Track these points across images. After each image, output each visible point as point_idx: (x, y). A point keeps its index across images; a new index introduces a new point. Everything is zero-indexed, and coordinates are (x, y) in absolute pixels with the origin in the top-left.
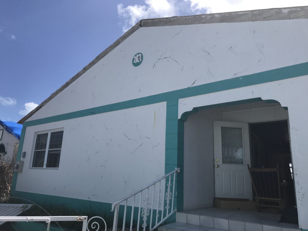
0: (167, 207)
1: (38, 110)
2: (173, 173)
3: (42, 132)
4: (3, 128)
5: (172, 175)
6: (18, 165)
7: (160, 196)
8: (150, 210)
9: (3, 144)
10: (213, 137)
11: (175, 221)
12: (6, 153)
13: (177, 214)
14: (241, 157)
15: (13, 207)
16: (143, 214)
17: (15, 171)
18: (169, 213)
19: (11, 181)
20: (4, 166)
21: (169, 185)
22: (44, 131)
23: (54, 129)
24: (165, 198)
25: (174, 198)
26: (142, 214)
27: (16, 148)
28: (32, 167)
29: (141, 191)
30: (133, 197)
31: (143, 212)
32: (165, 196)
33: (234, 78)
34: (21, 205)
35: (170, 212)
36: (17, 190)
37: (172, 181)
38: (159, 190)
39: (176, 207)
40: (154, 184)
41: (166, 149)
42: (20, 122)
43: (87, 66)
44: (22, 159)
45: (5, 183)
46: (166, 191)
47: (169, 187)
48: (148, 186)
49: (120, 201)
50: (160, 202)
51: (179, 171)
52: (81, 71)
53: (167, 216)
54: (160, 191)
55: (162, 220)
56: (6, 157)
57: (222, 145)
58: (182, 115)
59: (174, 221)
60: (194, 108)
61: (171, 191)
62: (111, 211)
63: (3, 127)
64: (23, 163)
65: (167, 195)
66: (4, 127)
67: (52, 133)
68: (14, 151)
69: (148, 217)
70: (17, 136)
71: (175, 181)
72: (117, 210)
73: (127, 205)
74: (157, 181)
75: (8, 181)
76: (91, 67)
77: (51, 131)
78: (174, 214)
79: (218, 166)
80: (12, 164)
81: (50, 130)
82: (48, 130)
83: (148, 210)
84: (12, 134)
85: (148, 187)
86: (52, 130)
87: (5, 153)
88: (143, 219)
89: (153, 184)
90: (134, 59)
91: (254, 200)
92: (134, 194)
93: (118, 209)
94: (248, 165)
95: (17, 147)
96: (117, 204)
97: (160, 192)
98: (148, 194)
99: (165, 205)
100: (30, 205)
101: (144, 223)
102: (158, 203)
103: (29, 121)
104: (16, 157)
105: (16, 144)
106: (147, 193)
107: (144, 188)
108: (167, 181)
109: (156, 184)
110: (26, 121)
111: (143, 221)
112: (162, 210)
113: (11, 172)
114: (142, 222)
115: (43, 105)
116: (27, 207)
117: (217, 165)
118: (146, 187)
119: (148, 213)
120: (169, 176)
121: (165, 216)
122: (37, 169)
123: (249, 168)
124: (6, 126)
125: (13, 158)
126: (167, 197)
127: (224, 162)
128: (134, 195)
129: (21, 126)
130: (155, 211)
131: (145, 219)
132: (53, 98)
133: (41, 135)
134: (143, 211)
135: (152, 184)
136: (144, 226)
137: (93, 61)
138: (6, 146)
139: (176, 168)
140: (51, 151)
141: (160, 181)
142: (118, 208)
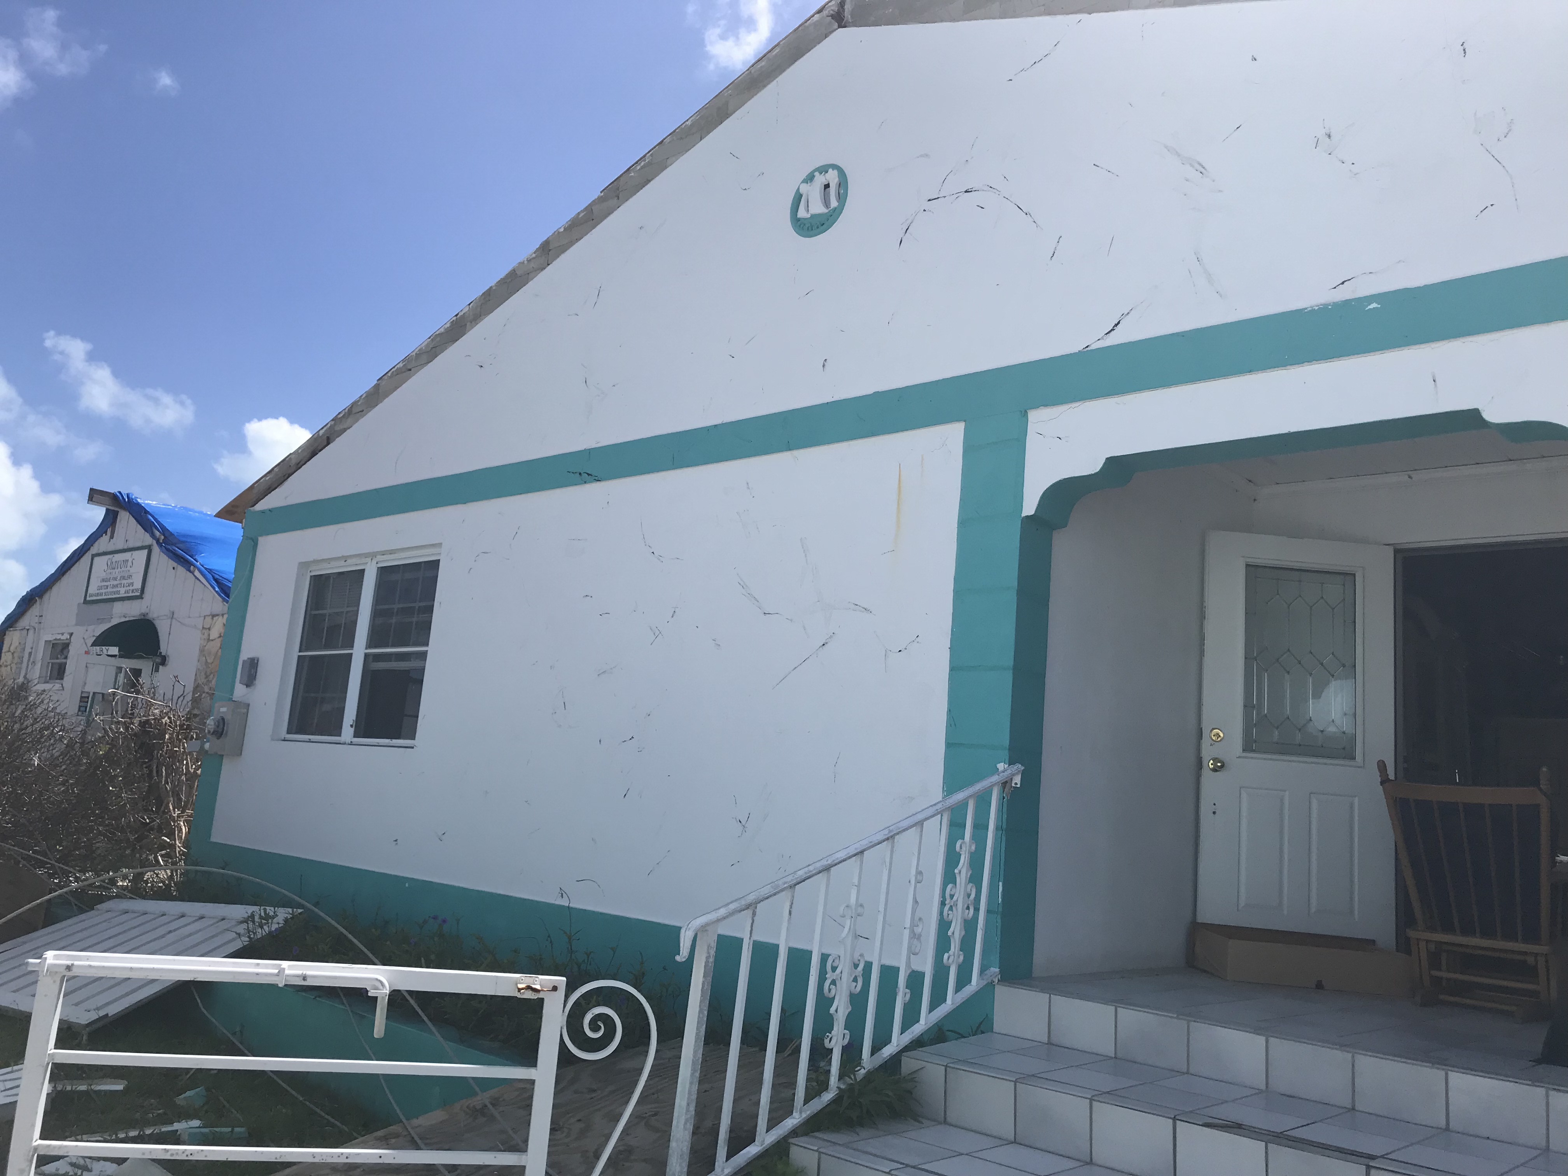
0: (953, 957)
1: (314, 454)
2: (988, 791)
3: (333, 564)
4: (148, 540)
5: (983, 800)
6: (223, 719)
7: (916, 902)
8: (868, 966)
9: (150, 616)
10: (1202, 617)
11: (991, 1030)
12: (164, 661)
13: (1002, 993)
14: (1345, 725)
15: (202, 918)
16: (834, 982)
17: (207, 746)
18: (958, 988)
19: (189, 795)
20: (158, 720)
21: (966, 845)
22: (345, 558)
23: (392, 552)
24: (941, 913)
25: (989, 912)
26: (827, 984)
27: (209, 640)
28: (289, 732)
29: (827, 869)
30: (785, 897)
31: (830, 976)
32: (943, 904)
33: (1335, 304)
34: (239, 911)
35: (963, 980)
36: (217, 837)
37: (980, 827)
38: (913, 872)
39: (995, 958)
40: (890, 838)
41: (954, 669)
42: (230, 512)
43: (557, 235)
44: (240, 691)
45: (161, 802)
46: (949, 878)
47: (964, 860)
48: (858, 847)
49: (722, 912)
50: (918, 930)
51: (1017, 780)
52: (529, 261)
53: (951, 1001)
54: (919, 873)
55: (925, 1021)
56: (163, 679)
57: (1249, 659)
58: (1044, 493)
59: (983, 1027)
60: (1110, 461)
61: (975, 879)
62: (678, 958)
63: (147, 535)
64: (243, 709)
65: (952, 896)
66: (153, 536)
67: (383, 571)
68: (202, 651)
69: (858, 1001)
70: (216, 580)
71: (998, 828)
72: (708, 958)
73: (755, 937)
74: (905, 824)
75: (177, 795)
76: (577, 240)
77: (380, 558)
78: (986, 992)
79: (1222, 766)
80: (195, 716)
81: (372, 555)
82: (366, 555)
83: (856, 966)
84: (192, 573)
85: (862, 852)
86: (383, 553)
87: (158, 660)
88: (832, 1010)
89: (888, 839)
90: (798, 198)
91: (1404, 944)
92: (791, 879)
93: (713, 952)
94: (1382, 766)
95: (214, 634)
96: (704, 928)
97: (918, 882)
98: (858, 886)
99: (943, 943)
100: (283, 914)
101: (835, 1028)
102: (907, 933)
103: (270, 507)
104: (209, 681)
105: (209, 619)
106: (856, 881)
107: (841, 855)
108: (956, 826)
109: (897, 837)
110: (259, 507)
111: (831, 1016)
112: (927, 968)
113: (190, 753)
114: (824, 1023)
115: (342, 427)
116: (267, 917)
117: (1216, 760)
118: (852, 851)
119: (855, 980)
120: (964, 804)
121: (938, 999)
122: (310, 741)
123: (1385, 781)
124: (164, 530)
125: (197, 688)
126: (951, 908)
127: (1249, 746)
128: (792, 887)
129: (235, 531)
130: (889, 974)
131: (841, 1009)
132: (387, 395)
133: (327, 577)
134: (834, 969)
135: (880, 837)
136: (833, 1042)
137: (589, 209)
138: (162, 628)
139: (1001, 766)
140: (378, 658)
141: (920, 824)
142: (709, 947)
